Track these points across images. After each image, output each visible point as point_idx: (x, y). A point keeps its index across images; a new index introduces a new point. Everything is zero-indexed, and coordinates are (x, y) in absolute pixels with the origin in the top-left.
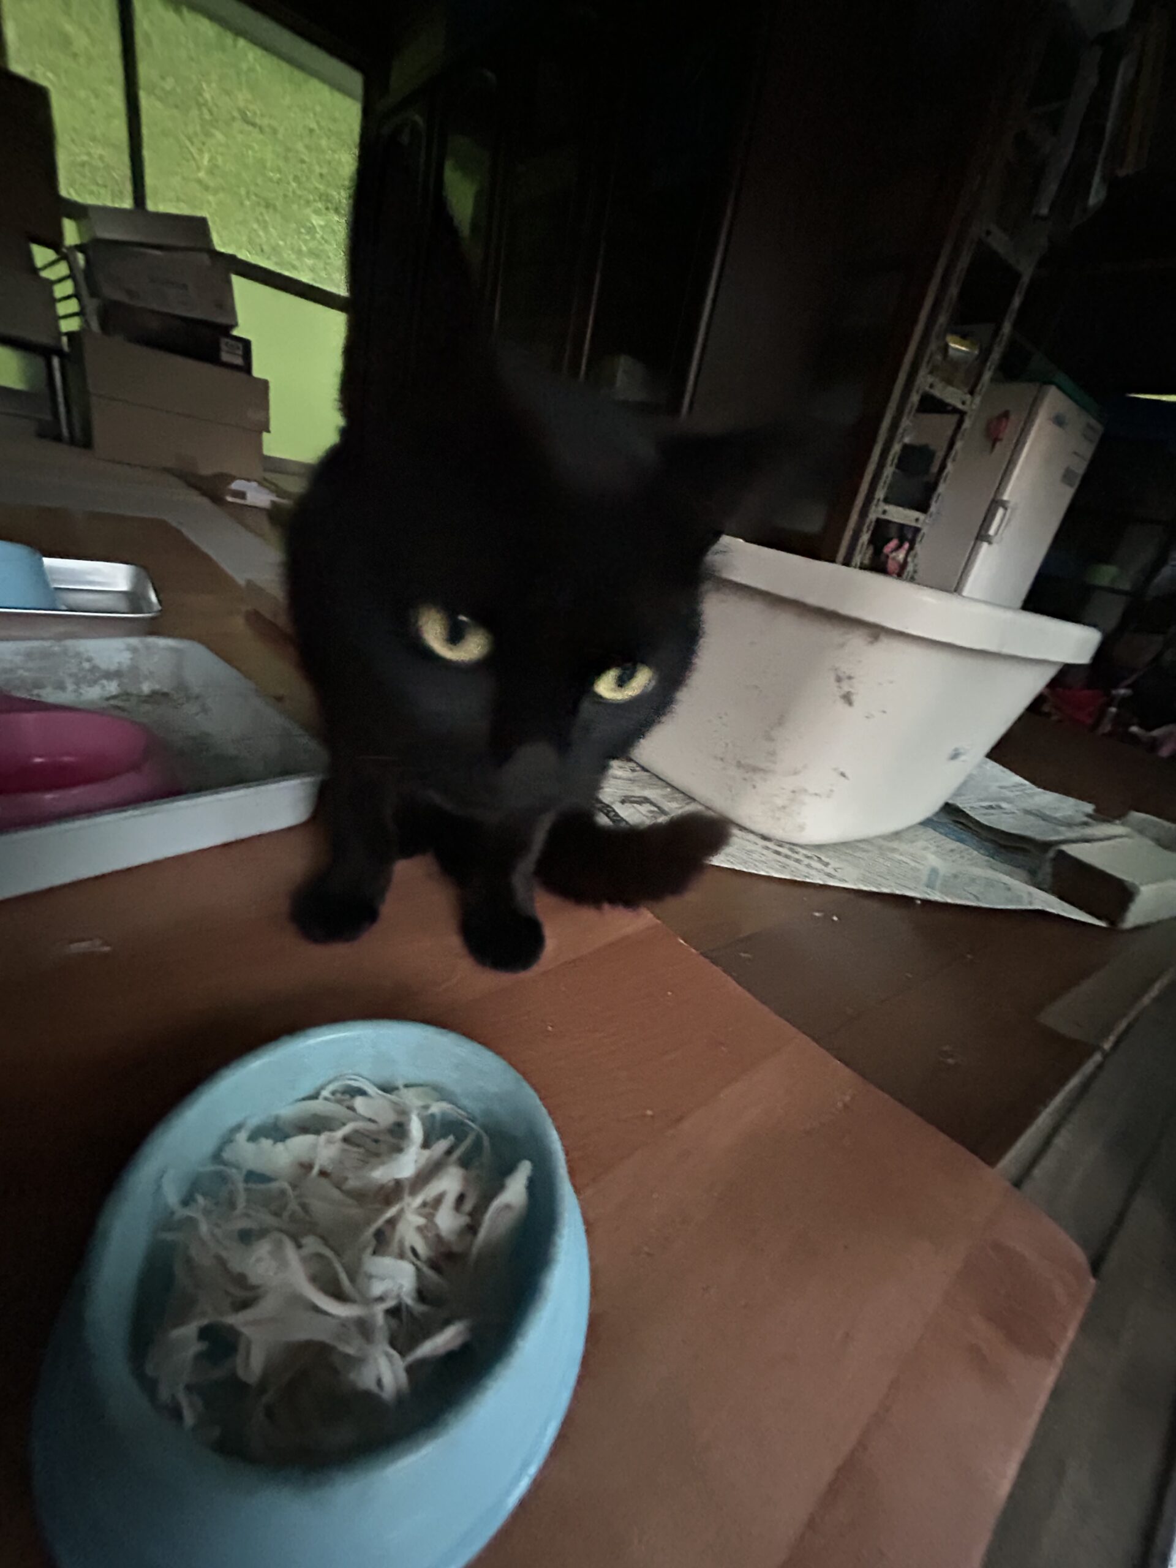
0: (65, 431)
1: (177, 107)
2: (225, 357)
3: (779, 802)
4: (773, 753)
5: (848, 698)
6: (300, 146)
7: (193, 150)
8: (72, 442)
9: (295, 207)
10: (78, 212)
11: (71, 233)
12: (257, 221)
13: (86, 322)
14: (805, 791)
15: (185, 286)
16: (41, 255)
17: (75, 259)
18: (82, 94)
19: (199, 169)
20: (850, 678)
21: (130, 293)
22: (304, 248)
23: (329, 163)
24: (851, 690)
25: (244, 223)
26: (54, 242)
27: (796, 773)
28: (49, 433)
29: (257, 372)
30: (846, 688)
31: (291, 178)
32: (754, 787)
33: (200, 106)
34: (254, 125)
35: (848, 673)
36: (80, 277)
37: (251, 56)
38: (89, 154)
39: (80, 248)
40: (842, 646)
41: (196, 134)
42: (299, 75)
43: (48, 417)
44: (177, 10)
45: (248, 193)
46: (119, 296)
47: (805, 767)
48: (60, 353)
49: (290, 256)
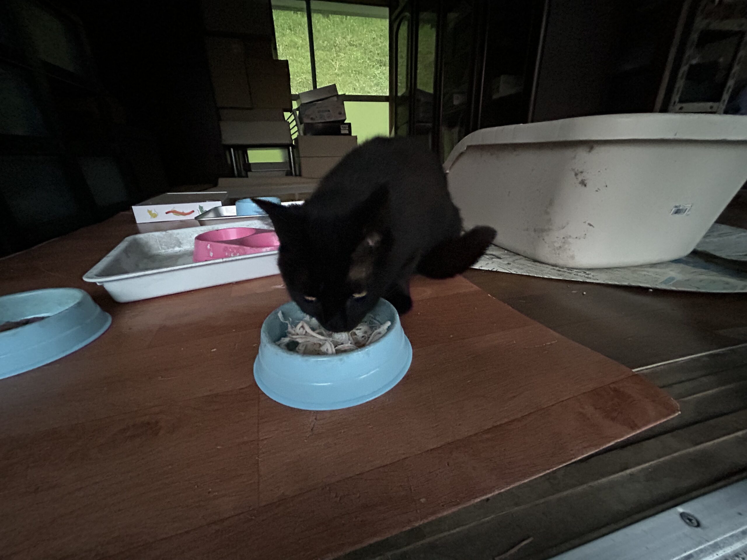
0: (294, 173)
1: (328, 51)
2: (343, 132)
3: (557, 245)
4: (550, 220)
5: (583, 183)
6: (370, 46)
7: (333, 63)
8: (296, 175)
9: (369, 70)
10: (297, 97)
11: (295, 105)
12: (356, 80)
13: (299, 133)
14: (570, 236)
15: (329, 111)
16: (287, 115)
17: (296, 113)
18: (300, 59)
19: (335, 69)
20: (582, 172)
21: (312, 119)
22: (373, 84)
23: (380, 48)
24: (584, 178)
25: (351, 83)
26: (290, 110)
27: (563, 228)
28: (289, 174)
29: (353, 134)
30: (580, 178)
31: (367, 59)
32: (543, 239)
33: (335, 46)
34: (353, 45)
35: (580, 170)
36: (298, 120)
37: (351, 21)
38: (302, 79)
39: (298, 109)
40: (574, 158)
41: (334, 57)
42: (368, 20)
43: (289, 169)
44: (328, 17)
45: (352, 71)
46: (309, 121)
47: (568, 224)
48: (291, 145)
49: (367, 89)
